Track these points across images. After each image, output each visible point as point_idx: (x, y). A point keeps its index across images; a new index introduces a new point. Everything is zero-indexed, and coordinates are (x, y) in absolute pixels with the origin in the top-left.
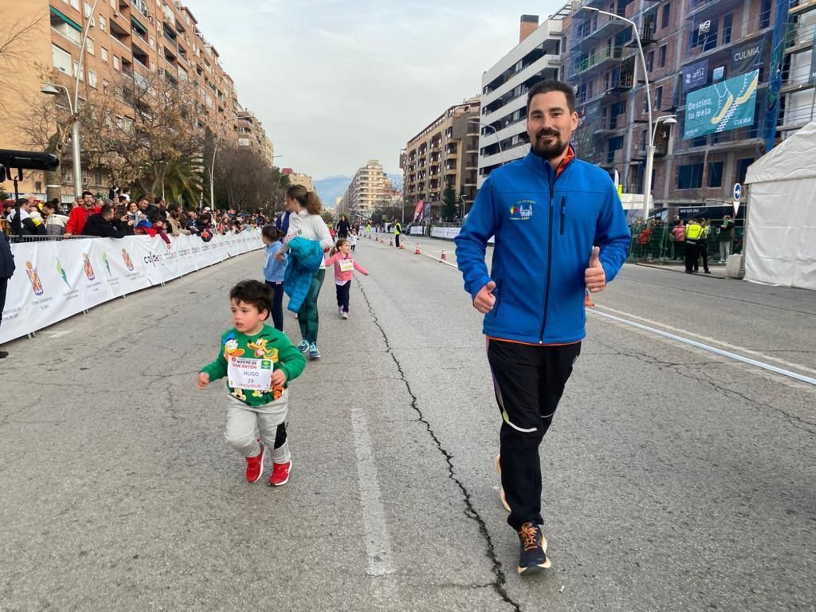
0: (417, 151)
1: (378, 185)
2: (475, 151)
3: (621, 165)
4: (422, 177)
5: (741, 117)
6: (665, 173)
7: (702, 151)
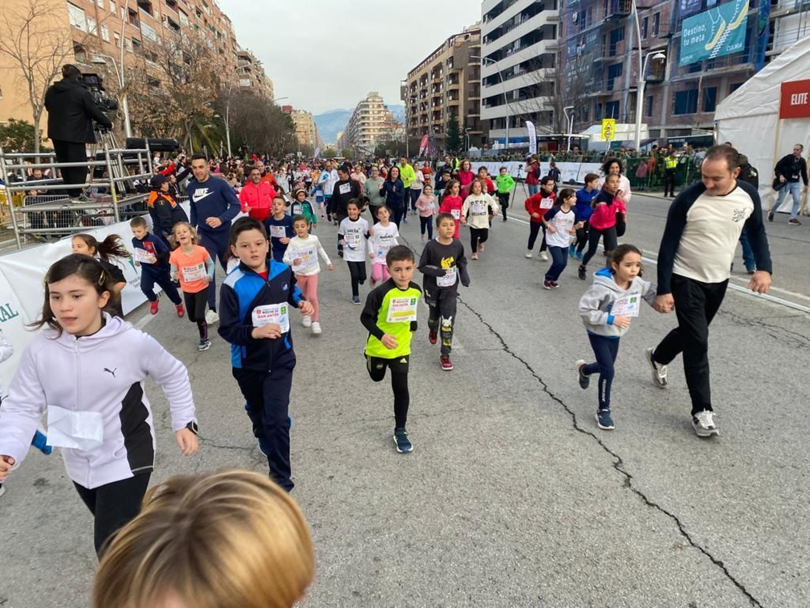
0: (418, 82)
1: (379, 118)
2: (478, 81)
3: (621, 92)
4: (424, 109)
5: (732, 43)
6: (662, 99)
7: (696, 77)
